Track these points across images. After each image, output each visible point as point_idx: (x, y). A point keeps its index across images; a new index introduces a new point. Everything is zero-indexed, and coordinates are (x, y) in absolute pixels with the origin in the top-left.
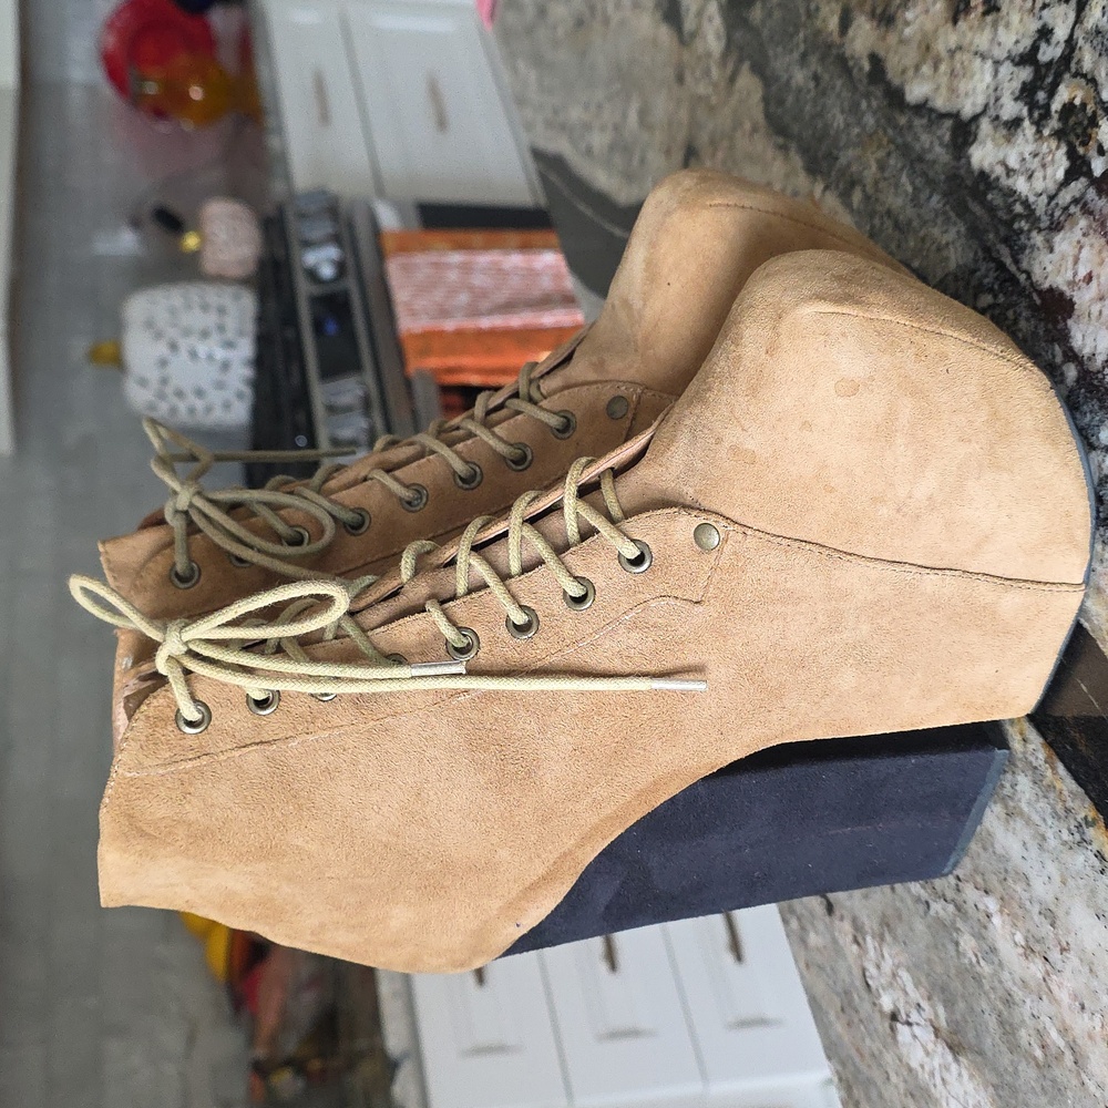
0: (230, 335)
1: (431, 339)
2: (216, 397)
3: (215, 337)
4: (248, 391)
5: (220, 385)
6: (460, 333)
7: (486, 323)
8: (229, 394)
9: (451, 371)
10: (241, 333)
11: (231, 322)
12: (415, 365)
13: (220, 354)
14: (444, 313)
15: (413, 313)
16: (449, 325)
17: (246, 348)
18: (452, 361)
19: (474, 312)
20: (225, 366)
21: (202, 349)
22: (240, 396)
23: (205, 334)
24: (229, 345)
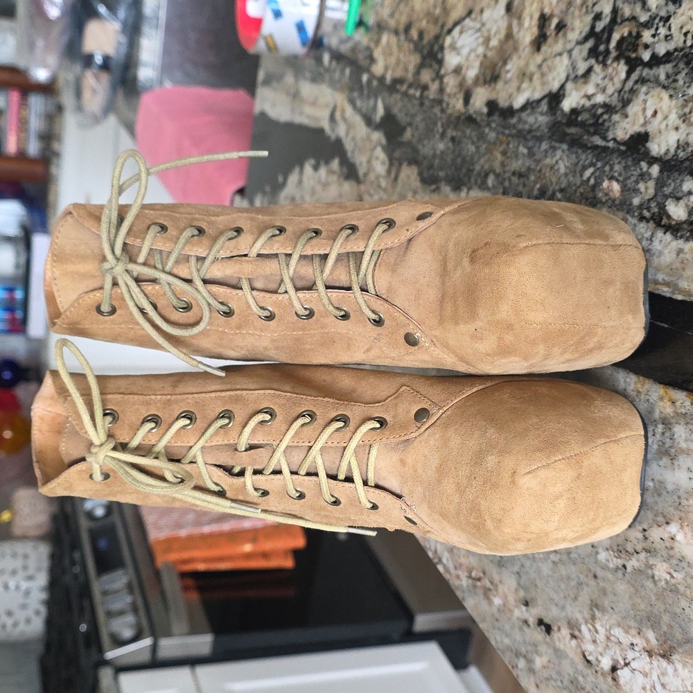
0: (31, 572)
1: (171, 543)
2: (20, 615)
3: (21, 574)
4: (43, 610)
5: (24, 607)
6: (190, 538)
7: (207, 529)
8: (30, 612)
9: (185, 562)
10: (39, 569)
11: (32, 563)
12: (161, 560)
13: (24, 585)
14: (179, 526)
15: (159, 528)
16: (183, 533)
17: (42, 579)
18: (186, 555)
19: (198, 523)
20: (27, 593)
21: (12, 584)
22: (37, 613)
23: (14, 572)
24: (30, 578)
